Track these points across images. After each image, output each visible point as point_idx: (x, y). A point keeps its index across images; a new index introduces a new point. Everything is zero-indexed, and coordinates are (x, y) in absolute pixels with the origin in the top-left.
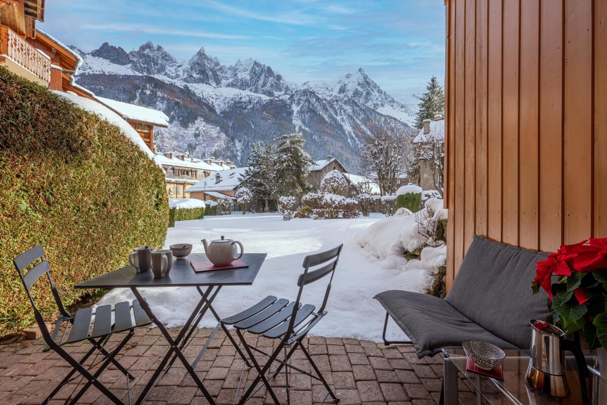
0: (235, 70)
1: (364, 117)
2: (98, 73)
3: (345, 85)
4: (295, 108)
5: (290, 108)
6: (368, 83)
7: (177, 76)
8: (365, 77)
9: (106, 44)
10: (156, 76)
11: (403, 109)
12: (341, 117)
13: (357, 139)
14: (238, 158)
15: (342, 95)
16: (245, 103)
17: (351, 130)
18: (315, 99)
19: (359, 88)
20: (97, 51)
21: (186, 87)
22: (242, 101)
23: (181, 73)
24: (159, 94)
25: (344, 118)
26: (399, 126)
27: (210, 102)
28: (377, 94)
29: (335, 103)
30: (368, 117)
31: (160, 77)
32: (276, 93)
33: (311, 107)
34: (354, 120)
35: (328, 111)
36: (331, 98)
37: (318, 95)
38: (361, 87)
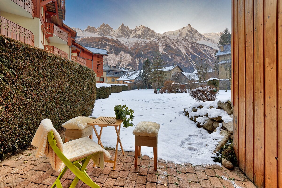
0: (135, 31)
1: (191, 46)
2: (87, 37)
3: (182, 32)
4: (160, 44)
5: (158, 44)
6: (193, 31)
7: (114, 35)
8: (192, 28)
9: (89, 26)
10: (106, 36)
11: (210, 41)
12: (180, 47)
13: (188, 56)
14: (137, 66)
15: (181, 37)
16: (139, 44)
17: (185, 52)
18: (168, 40)
19: (188, 33)
20: (86, 29)
21: (117, 40)
22: (138, 43)
23: (115, 34)
24: (108, 43)
25: (182, 47)
26: (208, 49)
27: (126, 45)
28: (197, 35)
29: (178, 41)
30: (193, 46)
31: (108, 37)
32: (152, 39)
33: (167, 43)
34: (186, 47)
35: (174, 44)
36: (176, 39)
37: (170, 38)
38: (190, 33)
